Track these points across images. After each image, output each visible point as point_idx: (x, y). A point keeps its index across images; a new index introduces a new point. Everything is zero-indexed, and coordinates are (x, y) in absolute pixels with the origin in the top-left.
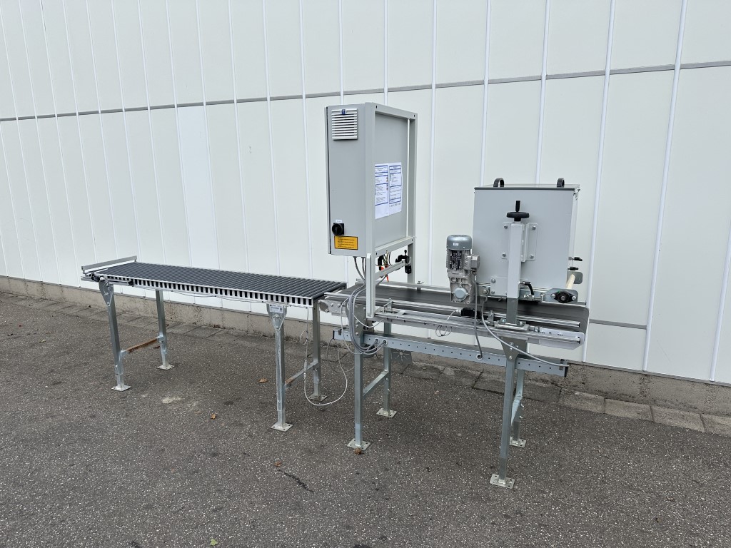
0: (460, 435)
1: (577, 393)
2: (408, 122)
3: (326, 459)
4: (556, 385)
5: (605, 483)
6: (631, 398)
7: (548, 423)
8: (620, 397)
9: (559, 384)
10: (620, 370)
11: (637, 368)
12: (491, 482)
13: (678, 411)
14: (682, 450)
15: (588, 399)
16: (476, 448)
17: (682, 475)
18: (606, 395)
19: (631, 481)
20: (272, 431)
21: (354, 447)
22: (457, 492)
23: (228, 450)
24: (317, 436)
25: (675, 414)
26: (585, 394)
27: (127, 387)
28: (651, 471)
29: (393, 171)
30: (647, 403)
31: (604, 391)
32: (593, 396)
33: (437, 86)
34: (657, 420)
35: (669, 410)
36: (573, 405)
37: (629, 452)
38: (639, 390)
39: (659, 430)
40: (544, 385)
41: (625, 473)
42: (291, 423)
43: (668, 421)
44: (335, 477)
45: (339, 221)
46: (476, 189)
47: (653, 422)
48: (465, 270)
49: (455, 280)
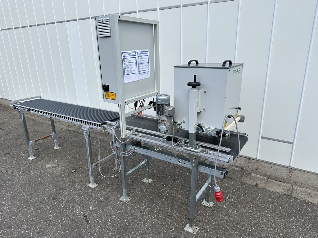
0: (180, 196)
1: (253, 175)
2: (153, 26)
3: (106, 206)
4: (243, 169)
5: (250, 235)
6: (282, 180)
7: (230, 193)
8: (276, 179)
9: (244, 169)
10: (277, 165)
11: (287, 164)
12: (185, 229)
13: (308, 190)
14: (303, 216)
15: (258, 179)
16: (185, 206)
17: (298, 234)
18: (269, 177)
19: (266, 235)
20: (87, 187)
21: (122, 200)
22: (164, 233)
23: (61, 197)
24: (107, 192)
25: (305, 192)
26: (258, 176)
27: (34, 158)
28: (280, 230)
29: (141, 55)
30: (291, 183)
31: (268, 174)
32: (261, 177)
33: (184, 6)
34: (294, 195)
35: (303, 189)
36: (248, 182)
37: (271, 216)
38: (287, 176)
39: (292, 202)
40: (236, 169)
41: (264, 230)
42: (98, 184)
43: (300, 196)
44: (105, 218)
45: (106, 84)
46: (174, 67)
47: (291, 196)
48: (165, 116)
49: (160, 121)
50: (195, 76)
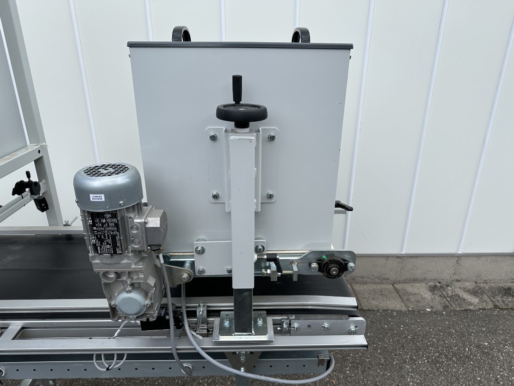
46: (131, 45)
48: (134, 251)
49: (112, 276)
50: (237, 81)
